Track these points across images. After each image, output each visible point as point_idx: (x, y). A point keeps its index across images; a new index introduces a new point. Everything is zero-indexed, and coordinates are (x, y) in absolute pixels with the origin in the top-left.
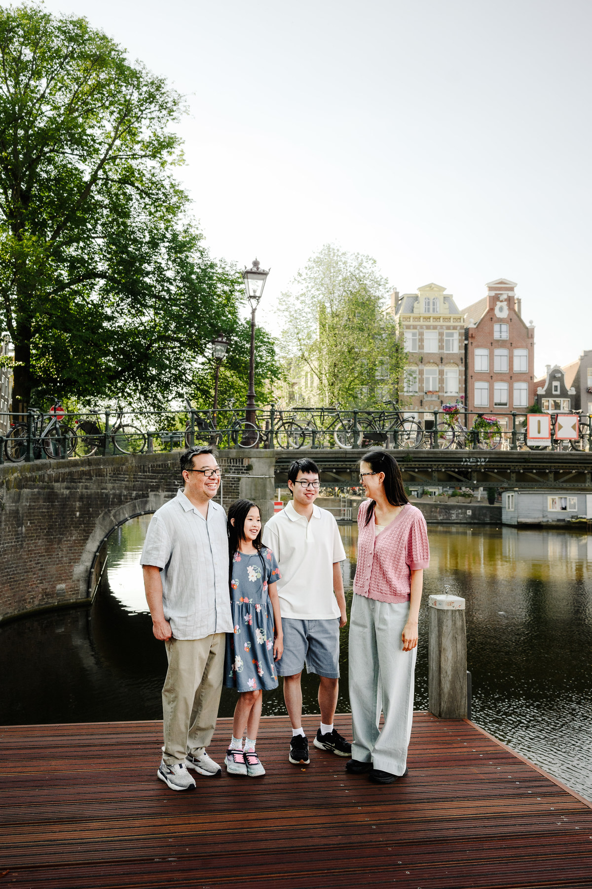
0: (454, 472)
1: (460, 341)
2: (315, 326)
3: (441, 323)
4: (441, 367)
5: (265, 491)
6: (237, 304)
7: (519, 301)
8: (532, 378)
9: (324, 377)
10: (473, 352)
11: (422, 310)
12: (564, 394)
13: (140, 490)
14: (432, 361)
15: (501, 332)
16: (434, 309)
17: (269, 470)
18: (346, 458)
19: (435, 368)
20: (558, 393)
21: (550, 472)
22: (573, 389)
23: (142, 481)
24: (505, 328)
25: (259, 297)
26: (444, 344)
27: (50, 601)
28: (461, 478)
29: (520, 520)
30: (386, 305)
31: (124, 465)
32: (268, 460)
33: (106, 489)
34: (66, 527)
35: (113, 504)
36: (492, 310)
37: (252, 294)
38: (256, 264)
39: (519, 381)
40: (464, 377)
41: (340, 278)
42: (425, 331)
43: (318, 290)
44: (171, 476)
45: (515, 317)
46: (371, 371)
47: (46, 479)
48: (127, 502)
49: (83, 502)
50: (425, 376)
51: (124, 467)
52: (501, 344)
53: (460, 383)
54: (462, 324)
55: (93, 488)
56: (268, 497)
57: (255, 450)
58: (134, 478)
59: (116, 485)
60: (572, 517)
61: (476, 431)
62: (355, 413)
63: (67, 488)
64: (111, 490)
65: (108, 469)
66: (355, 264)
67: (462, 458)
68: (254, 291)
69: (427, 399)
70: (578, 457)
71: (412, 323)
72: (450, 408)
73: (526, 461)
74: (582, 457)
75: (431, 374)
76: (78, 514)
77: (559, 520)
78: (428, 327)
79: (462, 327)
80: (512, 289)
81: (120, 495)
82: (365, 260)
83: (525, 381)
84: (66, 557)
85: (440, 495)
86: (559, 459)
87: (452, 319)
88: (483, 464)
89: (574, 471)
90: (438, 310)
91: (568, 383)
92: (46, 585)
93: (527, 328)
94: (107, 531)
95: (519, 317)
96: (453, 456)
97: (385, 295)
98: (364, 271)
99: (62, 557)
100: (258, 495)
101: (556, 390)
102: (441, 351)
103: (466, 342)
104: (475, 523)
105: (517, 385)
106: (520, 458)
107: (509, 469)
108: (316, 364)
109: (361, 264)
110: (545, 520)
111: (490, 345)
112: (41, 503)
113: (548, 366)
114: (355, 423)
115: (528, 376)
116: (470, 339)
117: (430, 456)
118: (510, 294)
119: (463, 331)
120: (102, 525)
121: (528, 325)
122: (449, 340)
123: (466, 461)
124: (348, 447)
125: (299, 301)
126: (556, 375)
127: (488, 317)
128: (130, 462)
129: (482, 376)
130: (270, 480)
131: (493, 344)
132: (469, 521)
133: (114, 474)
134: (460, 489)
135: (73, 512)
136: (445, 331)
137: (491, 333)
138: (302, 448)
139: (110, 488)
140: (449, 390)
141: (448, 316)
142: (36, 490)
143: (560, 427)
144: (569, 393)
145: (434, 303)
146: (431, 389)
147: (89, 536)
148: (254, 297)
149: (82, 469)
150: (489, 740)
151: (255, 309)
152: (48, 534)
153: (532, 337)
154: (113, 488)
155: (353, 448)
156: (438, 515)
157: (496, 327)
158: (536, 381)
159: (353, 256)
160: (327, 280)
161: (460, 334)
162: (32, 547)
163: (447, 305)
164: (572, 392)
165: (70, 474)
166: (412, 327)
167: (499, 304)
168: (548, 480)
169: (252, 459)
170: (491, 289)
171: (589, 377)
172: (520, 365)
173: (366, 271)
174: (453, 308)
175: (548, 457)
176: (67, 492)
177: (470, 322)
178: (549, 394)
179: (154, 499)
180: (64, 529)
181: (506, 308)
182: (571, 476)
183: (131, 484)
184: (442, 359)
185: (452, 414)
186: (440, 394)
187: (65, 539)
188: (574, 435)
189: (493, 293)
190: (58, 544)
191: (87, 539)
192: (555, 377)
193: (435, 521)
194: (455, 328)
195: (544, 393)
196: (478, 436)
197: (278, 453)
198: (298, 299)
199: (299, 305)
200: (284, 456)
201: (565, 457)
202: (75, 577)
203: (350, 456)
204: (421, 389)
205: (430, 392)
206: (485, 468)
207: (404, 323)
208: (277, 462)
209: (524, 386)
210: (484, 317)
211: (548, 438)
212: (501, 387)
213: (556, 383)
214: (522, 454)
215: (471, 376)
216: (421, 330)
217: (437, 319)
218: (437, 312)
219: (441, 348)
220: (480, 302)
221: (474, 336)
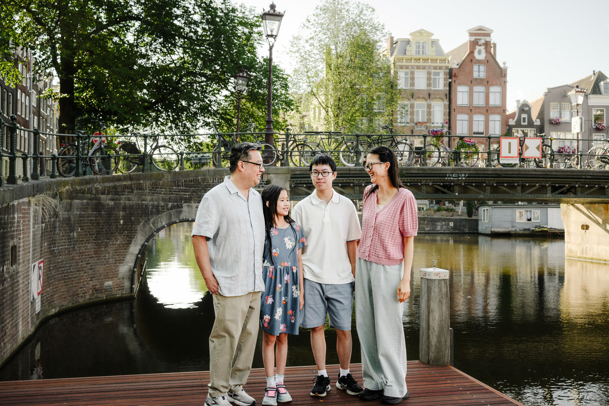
0: (439, 185)
1: (445, 80)
2: (322, 66)
3: (430, 64)
4: (429, 102)
6: (256, 45)
7: (495, 45)
8: (504, 111)
9: (330, 109)
10: (456, 89)
11: (414, 52)
12: (531, 124)
13: (175, 202)
14: (421, 96)
15: (479, 71)
16: (423, 51)
17: (285, 184)
18: (350, 174)
19: (424, 103)
20: (526, 123)
21: (518, 185)
22: (538, 120)
23: (177, 194)
24: (482, 68)
25: (276, 36)
26: (432, 82)
27: (99, 295)
28: (446, 191)
29: (493, 230)
30: (383, 47)
31: (161, 180)
32: (284, 176)
33: (146, 201)
34: (112, 233)
35: (152, 213)
36: (472, 52)
37: (269, 33)
38: (273, 7)
39: (493, 113)
40: (448, 110)
41: (344, 24)
42: (416, 71)
43: (324, 34)
44: (202, 190)
45: (491, 59)
46: (369, 106)
47: (94, 192)
48: (164, 212)
49: (126, 211)
50: (415, 109)
51: (161, 182)
52: (480, 82)
53: (444, 115)
54: (447, 64)
55: (134, 200)
57: (273, 167)
58: (170, 191)
59: (154, 197)
60: (536, 227)
61: (458, 151)
62: (358, 136)
63: (112, 200)
64: (150, 201)
65: (147, 184)
66: (357, 11)
67: (446, 174)
68: (272, 31)
69: (417, 129)
70: (541, 173)
71: (404, 63)
72: (437, 131)
73: (499, 176)
74: (544, 173)
75: (420, 107)
76: (122, 222)
77: (525, 230)
78: (418, 67)
79: (447, 68)
80: (488, 35)
81: (158, 206)
82: (365, 8)
83: (498, 113)
84: (113, 258)
85: (427, 210)
86: (526, 174)
87: (438, 61)
88: (464, 178)
89: (537, 185)
90: (427, 52)
91: (534, 115)
92: (95, 282)
93: (501, 69)
94: (147, 237)
95: (494, 59)
96: (439, 172)
97: (382, 39)
98: (364, 18)
99: (109, 258)
101: (524, 122)
102: (429, 88)
103: (450, 80)
104: (456, 233)
105: (492, 117)
106: (493, 174)
107: (484, 183)
108: (322, 98)
109: (361, 12)
110: (514, 229)
111: (469, 82)
112: (90, 212)
113: (518, 101)
114: (357, 145)
115: (501, 109)
116: (453, 78)
117: (420, 172)
118: (488, 39)
119: (448, 71)
120: (142, 231)
121: (502, 66)
122: (436, 79)
123: (449, 177)
124: (351, 165)
125: (308, 44)
126: (524, 109)
127: (469, 59)
128: (166, 177)
129: (463, 110)
131: (473, 82)
132: (451, 231)
133: (153, 188)
134: (444, 205)
135: (117, 220)
136: (433, 71)
137: (471, 72)
139: (149, 200)
140: (435, 122)
141: (435, 57)
142: (85, 201)
143: (527, 148)
144: (535, 124)
145: (423, 46)
146: (420, 121)
147: (131, 241)
148: (272, 36)
149: (124, 183)
150: (467, 378)
151: (273, 46)
152: (96, 239)
153: (505, 76)
154: (152, 200)
155: (356, 166)
156: (425, 227)
157: (476, 68)
158: (507, 113)
159: (355, 5)
160: (332, 26)
161: (445, 74)
162: (83, 249)
163: (434, 49)
164: (538, 123)
165: (115, 187)
166: (404, 67)
167: (478, 48)
168: (517, 192)
169: (271, 175)
170: (471, 35)
171: (551, 110)
172: (494, 100)
173: (366, 18)
174: (439, 51)
175: (517, 173)
176: (111, 203)
177: (454, 63)
178: (518, 125)
179: (187, 210)
180: (110, 235)
181: (483, 51)
182: (535, 188)
183: (167, 197)
184: (429, 95)
185: (438, 137)
186: (428, 125)
187: (111, 243)
188: (538, 154)
189: (473, 38)
190: (105, 248)
191: (130, 244)
192: (523, 110)
193: (423, 232)
194: (441, 68)
195: (514, 124)
196: (459, 155)
197: (292, 170)
198: (307, 41)
199: (308, 48)
200: (298, 173)
201: (530, 173)
202: (120, 275)
203: (353, 172)
204: (412, 120)
205: (420, 123)
206: (465, 183)
207: (397, 64)
208: (291, 178)
209: (498, 117)
210: (465, 59)
211: (517, 157)
212: (479, 119)
213: (524, 116)
214: (495, 170)
215: (454, 110)
216: (412, 70)
217: (426, 60)
218: (426, 54)
219: (429, 85)
220: (462, 46)
221: (456, 75)
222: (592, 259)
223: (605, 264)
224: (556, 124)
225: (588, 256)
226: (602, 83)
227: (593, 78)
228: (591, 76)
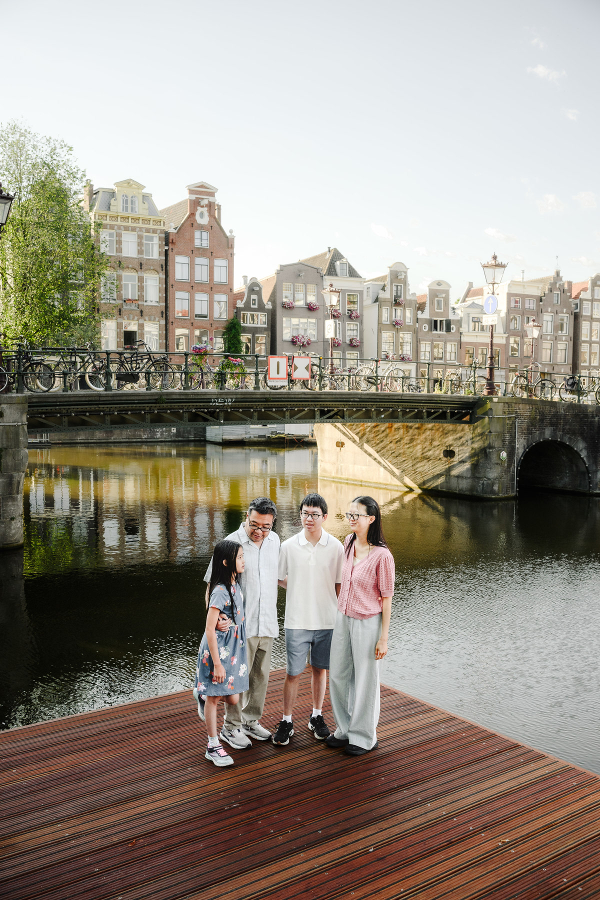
0: (203, 412)
1: (160, 246)
3: (141, 225)
4: (140, 274)
5: (18, 439)
7: (219, 209)
8: (231, 290)
10: (174, 260)
11: (120, 208)
12: (261, 308)
14: (130, 266)
15: (201, 239)
16: (132, 208)
17: (21, 417)
18: (100, 401)
19: (134, 274)
20: (256, 306)
21: (287, 410)
22: (270, 303)
24: (205, 235)
26: (144, 248)
28: (208, 417)
29: (224, 437)
30: (79, 197)
32: (20, 406)
36: (192, 215)
39: (219, 292)
40: (164, 286)
42: (123, 232)
45: (215, 225)
46: (65, 277)
50: (123, 282)
52: (202, 252)
53: (160, 292)
54: (162, 227)
56: (22, 446)
57: (5, 395)
60: (272, 433)
61: (223, 372)
62: (108, 354)
66: (47, 149)
67: (211, 399)
69: (126, 307)
70: (310, 396)
71: (108, 222)
72: (199, 349)
73: (267, 400)
74: (313, 396)
75: (129, 280)
77: (260, 436)
78: (126, 229)
79: (163, 231)
80: (212, 194)
82: (58, 146)
83: (224, 293)
86: (295, 398)
87: (151, 222)
88: (230, 404)
89: (306, 409)
90: (137, 210)
91: (266, 297)
93: (227, 237)
95: (219, 225)
96: (203, 397)
98: (57, 158)
100: (10, 444)
101: (254, 304)
102: (140, 256)
103: (166, 248)
105: (216, 297)
106: (262, 398)
107: (252, 408)
109: (53, 150)
110: (247, 436)
111: (190, 252)
113: (245, 277)
114: (108, 364)
115: (227, 287)
116: (170, 245)
117: (182, 397)
118: (211, 199)
119: (163, 235)
121: (228, 234)
122: (148, 244)
123: (215, 402)
124: (101, 390)
126: (254, 288)
127: (189, 223)
129: (182, 286)
130: (23, 428)
131: (194, 252)
136: (145, 234)
137: (192, 240)
138: (51, 390)
140: (149, 299)
141: (147, 217)
143: (296, 368)
144: (266, 307)
145: (132, 201)
146: (130, 298)
153: (232, 247)
155: (106, 390)
157: (197, 234)
158: (235, 292)
159: (44, 140)
161: (160, 239)
163: (146, 206)
164: (269, 306)
166: (108, 226)
167: (200, 209)
168: (285, 417)
169: (3, 406)
170: (192, 192)
171: (283, 292)
172: (220, 276)
173: (60, 159)
174: (152, 208)
175: (286, 396)
177: (171, 226)
178: (247, 307)
181: (206, 214)
182: (304, 413)
184: (141, 264)
186: (140, 303)
188: (306, 375)
189: (194, 197)
192: (253, 290)
193: (139, 440)
194: (154, 231)
195: (243, 306)
196: (224, 376)
197: (30, 397)
201: (300, 396)
203: (104, 398)
204: (119, 296)
205: (129, 300)
206: (231, 408)
207: (99, 221)
209: (223, 298)
210: (184, 222)
211: (286, 379)
212: (201, 299)
213: (254, 297)
214: (263, 394)
215: (172, 285)
216: (118, 231)
217: (136, 220)
218: (136, 212)
219: (140, 252)
220: (180, 204)
221: (174, 241)
222: (347, 480)
223: (361, 485)
224: (288, 308)
225: (343, 477)
226: (338, 263)
227: (328, 256)
228: (326, 254)
